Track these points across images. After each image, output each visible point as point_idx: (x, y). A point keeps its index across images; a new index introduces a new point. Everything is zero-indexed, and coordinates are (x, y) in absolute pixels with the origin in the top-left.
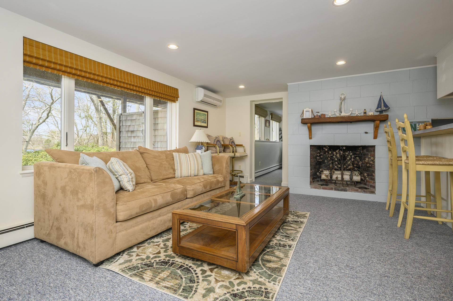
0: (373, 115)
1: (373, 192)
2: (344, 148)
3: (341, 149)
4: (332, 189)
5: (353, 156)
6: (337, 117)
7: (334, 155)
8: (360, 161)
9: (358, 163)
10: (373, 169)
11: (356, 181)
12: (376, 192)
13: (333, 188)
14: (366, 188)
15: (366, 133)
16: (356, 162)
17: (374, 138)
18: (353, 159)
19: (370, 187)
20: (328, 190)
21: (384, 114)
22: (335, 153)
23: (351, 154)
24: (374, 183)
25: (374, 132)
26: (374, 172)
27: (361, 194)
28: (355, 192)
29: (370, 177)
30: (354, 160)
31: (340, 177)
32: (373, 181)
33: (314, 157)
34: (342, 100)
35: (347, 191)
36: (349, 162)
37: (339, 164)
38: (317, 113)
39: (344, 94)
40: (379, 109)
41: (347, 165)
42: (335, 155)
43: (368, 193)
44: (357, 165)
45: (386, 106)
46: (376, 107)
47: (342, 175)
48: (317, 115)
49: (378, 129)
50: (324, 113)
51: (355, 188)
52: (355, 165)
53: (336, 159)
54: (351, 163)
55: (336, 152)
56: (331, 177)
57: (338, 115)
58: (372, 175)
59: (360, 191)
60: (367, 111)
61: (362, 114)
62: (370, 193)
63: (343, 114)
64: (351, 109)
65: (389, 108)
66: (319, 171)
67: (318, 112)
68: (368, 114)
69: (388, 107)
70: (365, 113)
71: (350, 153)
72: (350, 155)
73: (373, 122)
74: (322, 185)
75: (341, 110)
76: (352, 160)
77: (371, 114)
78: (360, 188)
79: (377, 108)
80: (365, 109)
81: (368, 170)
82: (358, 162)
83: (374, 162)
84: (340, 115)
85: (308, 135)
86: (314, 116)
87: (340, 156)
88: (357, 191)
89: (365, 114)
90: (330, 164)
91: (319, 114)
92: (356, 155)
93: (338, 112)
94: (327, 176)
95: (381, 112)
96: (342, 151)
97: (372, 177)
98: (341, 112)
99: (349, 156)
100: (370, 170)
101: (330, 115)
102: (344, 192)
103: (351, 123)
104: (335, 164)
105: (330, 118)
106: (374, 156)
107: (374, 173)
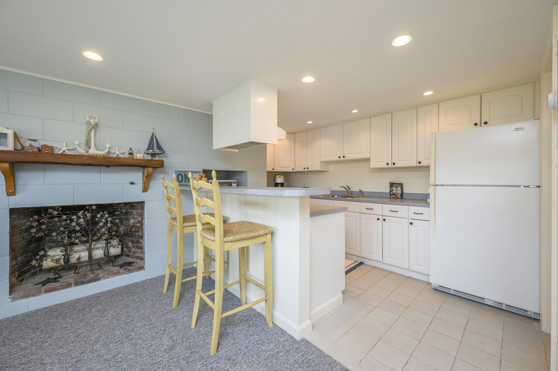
0: (142, 158)
1: (142, 268)
2: (94, 207)
3: (88, 209)
4: (69, 285)
5: (109, 219)
6: (81, 156)
7: (72, 220)
8: (121, 225)
9: (119, 229)
10: (139, 234)
11: (114, 254)
12: (146, 267)
13: (71, 283)
14: (130, 264)
15: (132, 183)
16: (115, 228)
17: (143, 191)
18: (110, 223)
19: (136, 259)
20: (59, 290)
21: (157, 159)
22: (74, 217)
23: (107, 216)
24: (143, 252)
25: (144, 183)
26: (142, 237)
27: (125, 275)
28: (114, 277)
29: (136, 244)
30: (112, 226)
31: (85, 256)
32: (140, 251)
33: (22, 229)
34: (92, 126)
35: (99, 279)
36: (103, 230)
37: (83, 236)
38: (33, 143)
39: (96, 118)
40: (151, 151)
41: (99, 235)
42: (75, 220)
43: (134, 272)
44: (116, 232)
45: (159, 148)
46: (146, 147)
47: (90, 250)
48: (31, 146)
49: (149, 179)
50: (49, 144)
51: (114, 269)
52: (113, 233)
53: (78, 228)
54: (106, 231)
55: (77, 215)
56: (66, 261)
57: (81, 151)
58: (138, 242)
59: (123, 273)
60: (134, 150)
61: (126, 156)
62: (138, 271)
63: (93, 151)
64: (108, 145)
65: (164, 152)
66: (38, 257)
67: (35, 141)
68: (135, 156)
69: (163, 150)
70: (131, 154)
71: (105, 214)
72: (103, 218)
73: (142, 168)
74: (44, 283)
75: (90, 143)
76: (109, 225)
77: (139, 156)
78: (121, 266)
79: (148, 149)
80: (131, 149)
81: (133, 235)
82: (118, 227)
83: (142, 224)
84: (88, 152)
85: (4, 187)
86: (23, 147)
87: (85, 222)
88: (117, 273)
89: (131, 156)
90: (65, 237)
91: (36, 145)
92: (114, 217)
93: (83, 146)
94: (57, 261)
95: (153, 155)
96: (89, 212)
97: (138, 245)
98: (90, 148)
99: (103, 220)
100: (135, 234)
101: (64, 149)
102: (94, 283)
103: (109, 167)
104: (74, 237)
105: (63, 155)
106: (142, 215)
107: (142, 239)
